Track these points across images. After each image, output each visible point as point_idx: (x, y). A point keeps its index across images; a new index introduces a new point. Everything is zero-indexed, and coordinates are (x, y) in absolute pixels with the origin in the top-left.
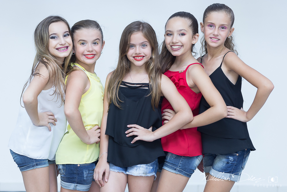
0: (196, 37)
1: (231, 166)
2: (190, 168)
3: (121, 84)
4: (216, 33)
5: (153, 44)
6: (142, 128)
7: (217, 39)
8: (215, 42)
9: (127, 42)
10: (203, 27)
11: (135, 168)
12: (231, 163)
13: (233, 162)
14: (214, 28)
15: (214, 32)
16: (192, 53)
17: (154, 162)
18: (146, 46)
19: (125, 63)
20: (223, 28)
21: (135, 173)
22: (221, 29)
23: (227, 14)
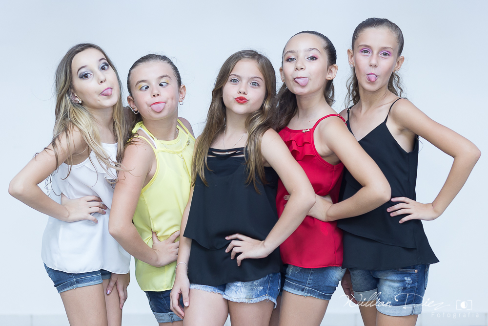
0: (333, 69)
2: (327, 284)
4: (374, 62)
10: (352, 56)
11: (235, 289)
14: (371, 54)
15: (370, 61)
17: (265, 279)
18: (258, 85)
20: (385, 54)
21: (233, 296)
22: (382, 56)
23: (391, 32)
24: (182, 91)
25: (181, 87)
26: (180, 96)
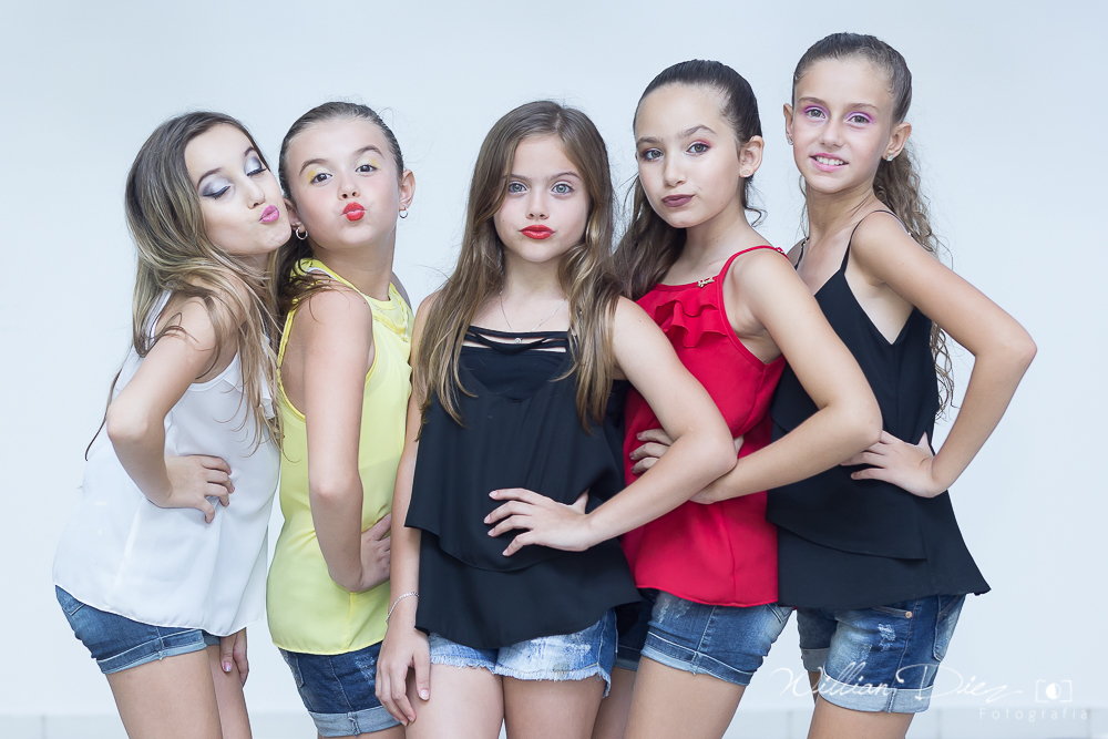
0: (753, 149)
1: (891, 657)
2: (745, 649)
3: (467, 338)
4: (830, 137)
5: (595, 185)
6: (548, 500)
7: (836, 159)
8: (828, 172)
9: (501, 169)
10: (792, 120)
11: (526, 651)
12: (891, 649)
13: (898, 645)
14: (827, 118)
15: (823, 133)
16: (746, 212)
17: (595, 627)
18: (571, 189)
19: (488, 250)
20: (859, 119)
21: (521, 668)
22: (853, 122)
23: (873, 67)
24: (406, 184)
25: (405, 174)
26: (401, 196)
